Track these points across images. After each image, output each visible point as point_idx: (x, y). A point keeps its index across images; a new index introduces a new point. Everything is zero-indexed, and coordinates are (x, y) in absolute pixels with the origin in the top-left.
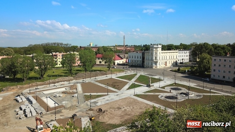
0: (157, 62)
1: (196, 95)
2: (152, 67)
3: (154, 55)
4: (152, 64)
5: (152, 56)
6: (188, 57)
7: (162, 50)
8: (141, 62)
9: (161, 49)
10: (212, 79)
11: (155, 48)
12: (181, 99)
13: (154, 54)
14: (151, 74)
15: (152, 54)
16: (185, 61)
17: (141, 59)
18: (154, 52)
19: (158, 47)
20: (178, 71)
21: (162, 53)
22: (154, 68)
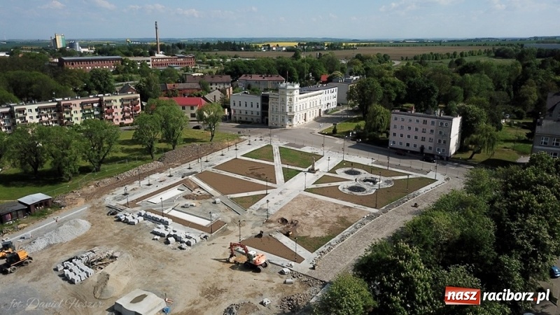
0: (293, 116)
1: (385, 182)
2: (283, 126)
3: (287, 104)
4: (283, 120)
5: (283, 105)
6: (335, 100)
7: (300, 94)
8: (260, 115)
9: (298, 91)
10: (391, 148)
11: (289, 90)
12: (370, 190)
13: (288, 101)
14: (293, 142)
15: (284, 101)
16: (332, 107)
17: (259, 109)
18: (288, 98)
19: (295, 89)
20: (334, 133)
21: (300, 99)
22: (287, 127)
